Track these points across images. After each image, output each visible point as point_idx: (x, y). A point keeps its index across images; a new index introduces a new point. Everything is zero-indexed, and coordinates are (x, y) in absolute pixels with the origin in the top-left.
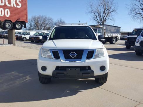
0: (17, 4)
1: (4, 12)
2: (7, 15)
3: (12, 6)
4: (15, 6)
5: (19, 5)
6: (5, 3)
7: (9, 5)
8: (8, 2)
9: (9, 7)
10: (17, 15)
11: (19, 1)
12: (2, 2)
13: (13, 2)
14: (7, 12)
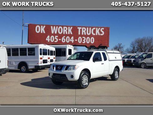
1: (90, 40)
2: (92, 42)
3: (97, 34)
4: (99, 34)
5: (102, 33)
6: (91, 33)
7: (94, 34)
8: (93, 32)
9: (94, 36)
10: (100, 41)
11: (103, 30)
12: (89, 33)
13: (97, 32)
14: (92, 40)
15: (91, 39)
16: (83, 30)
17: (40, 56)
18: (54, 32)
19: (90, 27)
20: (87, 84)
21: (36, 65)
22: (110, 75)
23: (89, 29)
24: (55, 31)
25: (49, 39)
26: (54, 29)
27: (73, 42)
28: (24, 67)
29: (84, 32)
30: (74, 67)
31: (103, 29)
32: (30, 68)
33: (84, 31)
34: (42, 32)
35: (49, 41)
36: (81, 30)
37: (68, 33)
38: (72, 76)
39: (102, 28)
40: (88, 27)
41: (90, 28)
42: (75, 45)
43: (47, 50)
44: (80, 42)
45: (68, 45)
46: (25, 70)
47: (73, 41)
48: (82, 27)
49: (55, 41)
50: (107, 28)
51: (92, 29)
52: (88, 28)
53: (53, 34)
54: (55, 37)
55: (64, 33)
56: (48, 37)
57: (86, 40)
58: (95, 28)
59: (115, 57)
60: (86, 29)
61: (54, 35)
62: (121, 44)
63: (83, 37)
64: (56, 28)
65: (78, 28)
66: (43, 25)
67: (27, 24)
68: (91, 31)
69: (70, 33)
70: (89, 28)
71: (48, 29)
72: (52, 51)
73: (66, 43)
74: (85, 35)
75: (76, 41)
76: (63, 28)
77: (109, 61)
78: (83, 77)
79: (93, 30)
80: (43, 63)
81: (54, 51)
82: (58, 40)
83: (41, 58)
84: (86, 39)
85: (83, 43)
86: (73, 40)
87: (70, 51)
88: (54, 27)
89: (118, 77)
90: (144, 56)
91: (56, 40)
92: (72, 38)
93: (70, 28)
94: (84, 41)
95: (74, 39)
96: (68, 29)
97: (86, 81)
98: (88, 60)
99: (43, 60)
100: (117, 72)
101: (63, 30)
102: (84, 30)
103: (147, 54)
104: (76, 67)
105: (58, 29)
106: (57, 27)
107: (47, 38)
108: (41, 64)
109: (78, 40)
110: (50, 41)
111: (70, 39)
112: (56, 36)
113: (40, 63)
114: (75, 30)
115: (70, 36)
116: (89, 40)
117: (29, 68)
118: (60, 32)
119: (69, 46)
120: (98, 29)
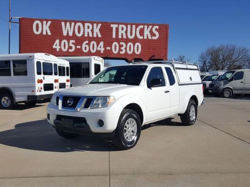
0: (153, 34)
1: (134, 48)
2: (138, 51)
3: (145, 38)
4: (150, 38)
5: (155, 35)
6: (136, 34)
7: (142, 38)
9: (141, 40)
10: (151, 50)
11: (156, 29)
12: (131, 34)
13: (147, 32)
14: (138, 48)
15: (136, 47)
16: (120, 29)
17: (38, 77)
18: (68, 33)
19: (134, 24)
20: (134, 138)
21: (30, 93)
22: (179, 115)
23: (131, 27)
24: (69, 31)
25: (58, 45)
26: (67, 26)
27: (102, 52)
28: (7, 98)
29: (122, 34)
30: (105, 100)
31: (157, 27)
32: (17, 99)
33: (123, 32)
34: (44, 33)
35: (58, 50)
36: (117, 29)
37: (93, 34)
38: (101, 123)
39: (155, 25)
40: (129, 24)
41: (134, 26)
42: (107, 56)
43: (51, 64)
44: (116, 52)
45: (93, 57)
46: (8, 105)
47: (102, 50)
48: (119, 24)
49: (70, 51)
50: (163, 25)
51: (136, 27)
52: (129, 26)
53: (65, 36)
54: (69, 43)
55: (86, 35)
56: (57, 41)
57: (126, 49)
58: (142, 27)
59: (191, 78)
60: (127, 27)
61: (68, 38)
62: (184, 57)
63: (121, 43)
64: (71, 26)
65: (112, 26)
66: (47, 21)
67: (16, 18)
68: (136, 30)
69: (97, 35)
70: (131, 25)
71: (56, 28)
72: (64, 67)
73: (89, 54)
74: (125, 39)
75: (108, 50)
76: (84, 26)
77: (180, 85)
78: (126, 124)
79: (138, 29)
80: (45, 90)
81: (67, 68)
82: (76, 47)
83: (40, 81)
84: (126, 47)
85: (121, 53)
86: (102, 47)
87: (97, 67)
88: (68, 24)
89: (194, 117)
90: (229, 76)
91: (71, 48)
92: (102, 44)
93: (97, 25)
94: (122, 51)
95: (105, 47)
96: (93, 27)
97: (133, 132)
98: (137, 83)
99: (45, 85)
100: (193, 109)
101: (84, 28)
102: (122, 29)
103: (233, 72)
104: (111, 100)
105: (74, 28)
106: (73, 24)
107: (55, 45)
108: (39, 91)
109: (111, 48)
110: (60, 49)
111: (97, 46)
112: (72, 41)
113: (37, 89)
114: (106, 30)
115: (98, 40)
116: (132, 48)
117: (17, 101)
118: (79, 32)
119: (96, 57)
120: (148, 27)
